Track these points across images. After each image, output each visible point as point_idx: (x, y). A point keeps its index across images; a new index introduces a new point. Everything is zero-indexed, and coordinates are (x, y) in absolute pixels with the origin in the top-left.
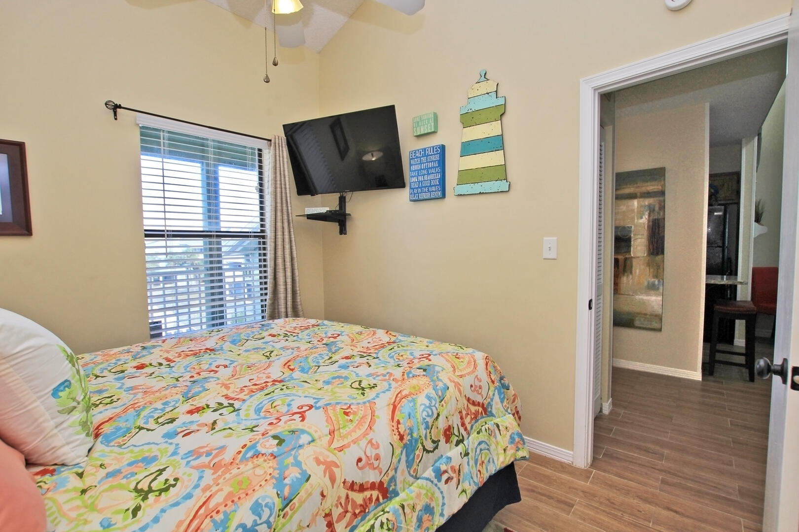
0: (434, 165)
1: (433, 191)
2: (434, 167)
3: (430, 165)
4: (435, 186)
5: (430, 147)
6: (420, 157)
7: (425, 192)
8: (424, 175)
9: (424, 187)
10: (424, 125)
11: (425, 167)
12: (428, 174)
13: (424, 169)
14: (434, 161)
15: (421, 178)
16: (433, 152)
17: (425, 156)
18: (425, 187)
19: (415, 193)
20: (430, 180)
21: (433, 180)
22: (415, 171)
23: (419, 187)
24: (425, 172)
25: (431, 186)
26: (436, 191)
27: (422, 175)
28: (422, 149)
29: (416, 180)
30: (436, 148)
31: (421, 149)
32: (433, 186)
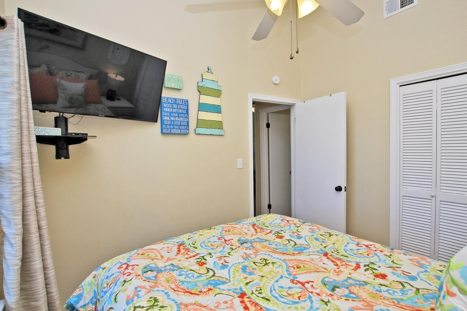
0: (183, 112)
1: (183, 129)
2: (183, 113)
3: (180, 111)
4: (184, 126)
5: (180, 99)
6: (172, 104)
7: (176, 129)
8: (175, 117)
9: (175, 125)
10: (175, 83)
11: (176, 111)
12: (179, 117)
13: (176, 113)
14: (183, 109)
15: (172, 119)
16: (182, 103)
17: (176, 104)
18: (177, 125)
19: (167, 128)
20: (181, 121)
21: (182, 121)
22: (167, 112)
23: (171, 125)
24: (176, 115)
25: (181, 125)
26: (185, 129)
27: (174, 116)
28: (174, 99)
29: (169, 119)
30: (184, 101)
31: (172, 98)
32: (183, 125)
